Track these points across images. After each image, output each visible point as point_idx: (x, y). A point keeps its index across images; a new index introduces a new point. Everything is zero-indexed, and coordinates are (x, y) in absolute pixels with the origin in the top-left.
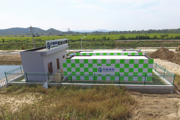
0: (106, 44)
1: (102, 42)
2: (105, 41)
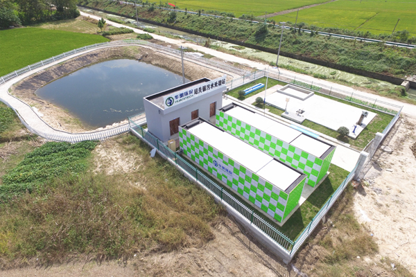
2: (395, 49)
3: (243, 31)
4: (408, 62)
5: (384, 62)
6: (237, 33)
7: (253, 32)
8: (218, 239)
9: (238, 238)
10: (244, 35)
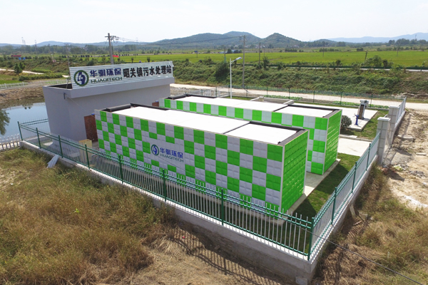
0: (367, 80)
1: (358, 74)
2: (372, 72)
3: (201, 73)
4: (390, 81)
5: (365, 84)
6: (193, 75)
7: (212, 73)
8: (157, 263)
9: (201, 257)
10: (203, 77)
